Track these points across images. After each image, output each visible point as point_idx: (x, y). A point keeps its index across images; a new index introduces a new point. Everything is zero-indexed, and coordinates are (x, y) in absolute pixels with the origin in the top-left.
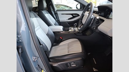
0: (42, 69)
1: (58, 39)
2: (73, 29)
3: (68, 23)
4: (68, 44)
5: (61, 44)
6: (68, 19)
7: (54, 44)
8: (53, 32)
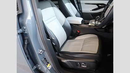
0: (48, 63)
1: (75, 32)
2: (94, 22)
3: (92, 15)
4: (85, 40)
5: (78, 38)
6: (93, 10)
7: (71, 37)
8: (70, 24)
